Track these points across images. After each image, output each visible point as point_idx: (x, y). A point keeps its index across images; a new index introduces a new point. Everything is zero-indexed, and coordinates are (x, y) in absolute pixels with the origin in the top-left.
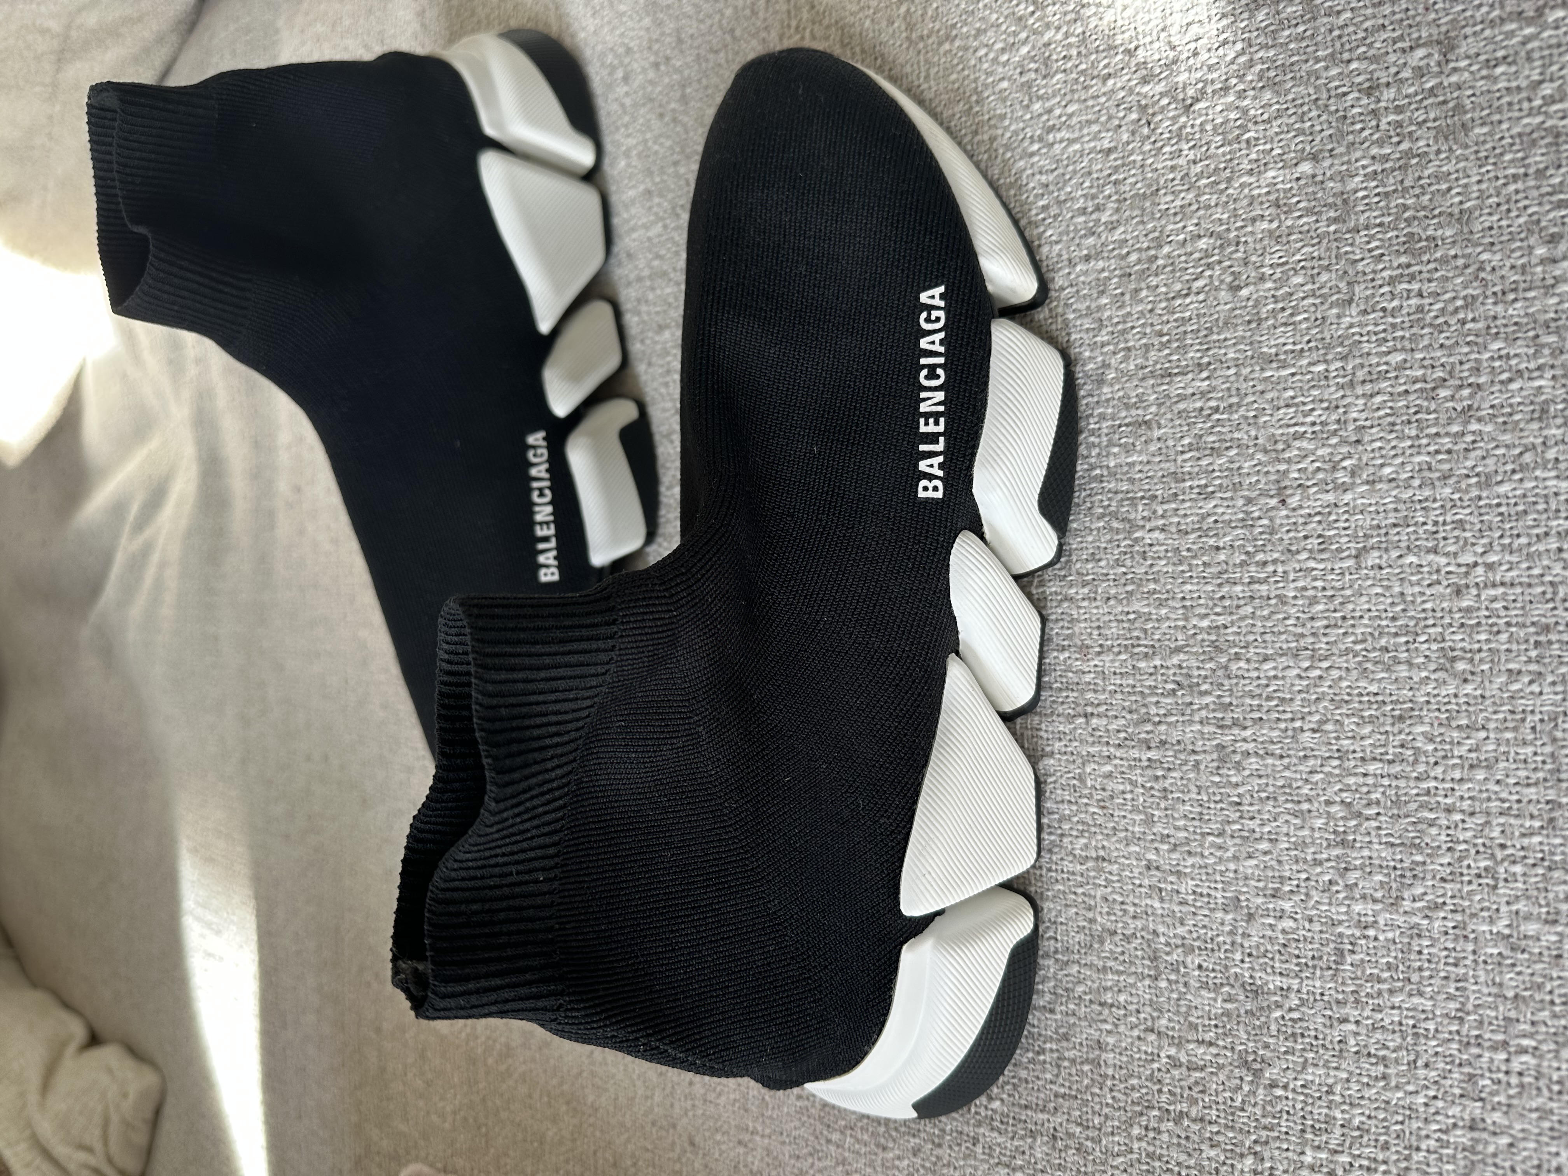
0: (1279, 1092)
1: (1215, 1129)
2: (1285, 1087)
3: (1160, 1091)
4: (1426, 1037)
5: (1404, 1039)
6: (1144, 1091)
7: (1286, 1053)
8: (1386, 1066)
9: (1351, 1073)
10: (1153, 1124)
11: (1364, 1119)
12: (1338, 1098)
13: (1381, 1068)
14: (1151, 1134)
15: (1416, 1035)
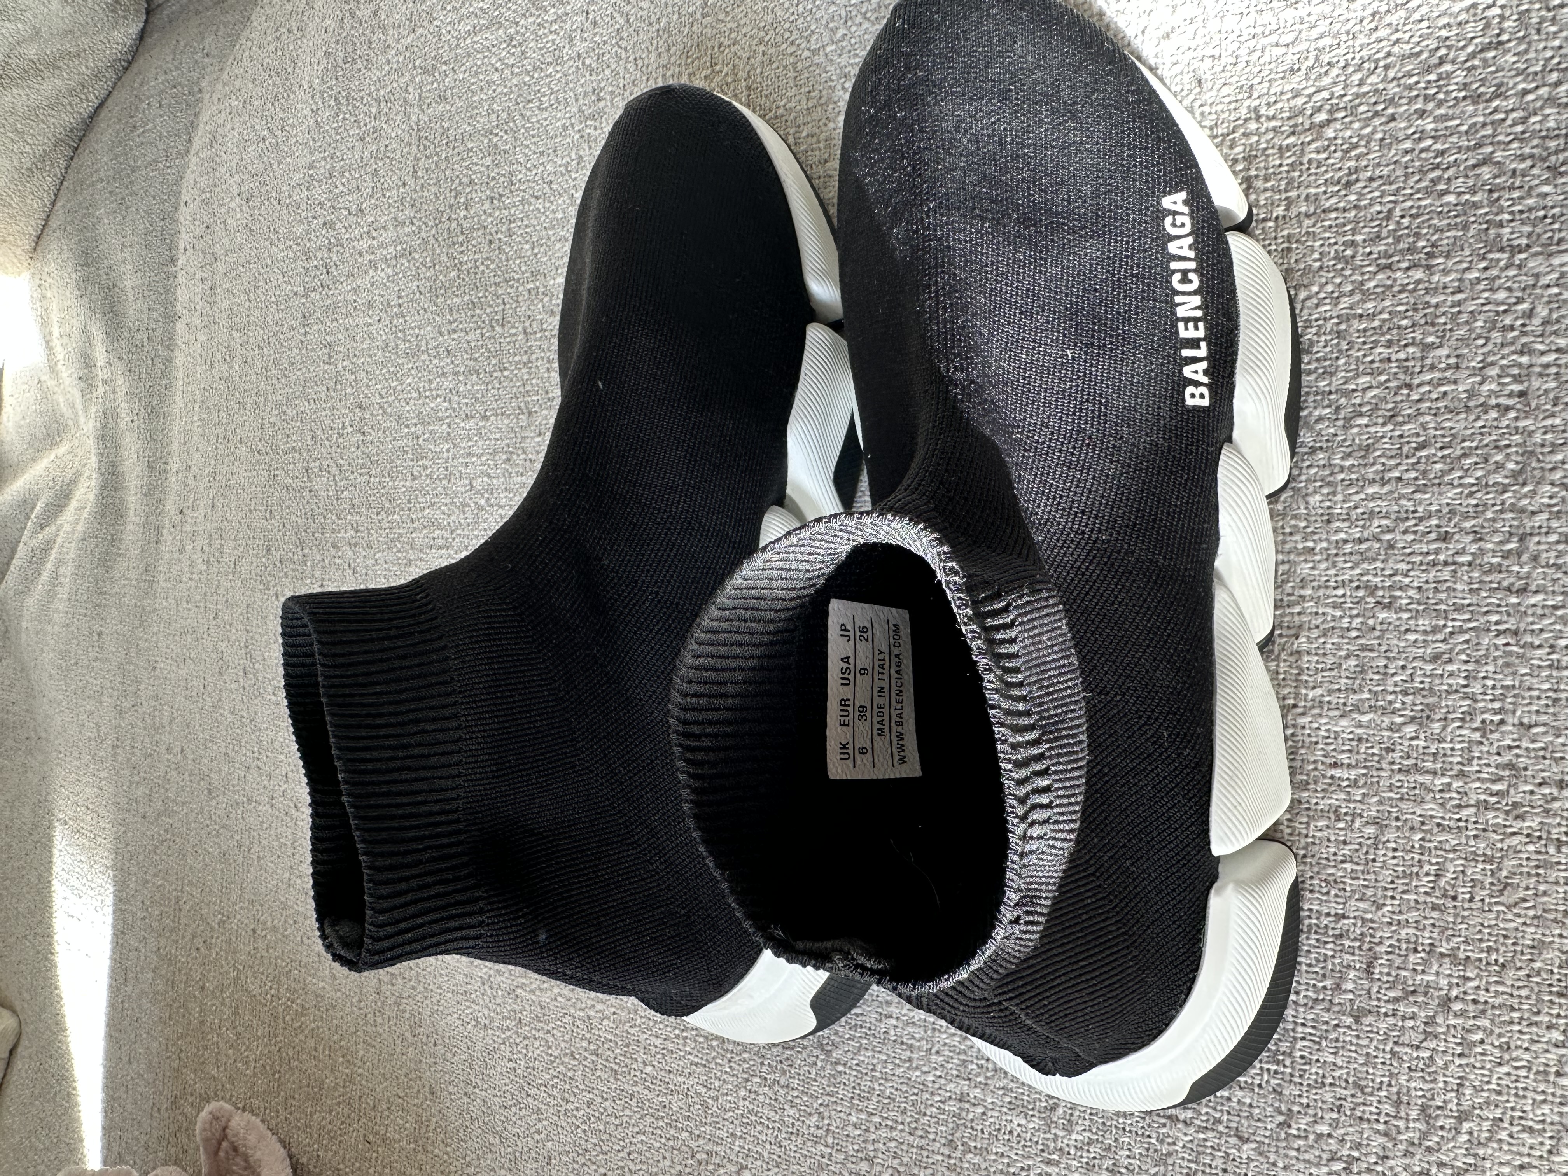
0: (840, 1068)
1: (795, 1093)
2: (845, 1065)
3: (762, 1064)
4: (940, 1031)
5: (926, 1032)
6: (752, 1063)
7: (849, 1039)
8: (912, 1052)
9: (888, 1055)
10: (755, 1088)
11: (893, 1091)
12: (878, 1074)
13: (908, 1053)
14: (753, 1096)
15: (934, 1029)
